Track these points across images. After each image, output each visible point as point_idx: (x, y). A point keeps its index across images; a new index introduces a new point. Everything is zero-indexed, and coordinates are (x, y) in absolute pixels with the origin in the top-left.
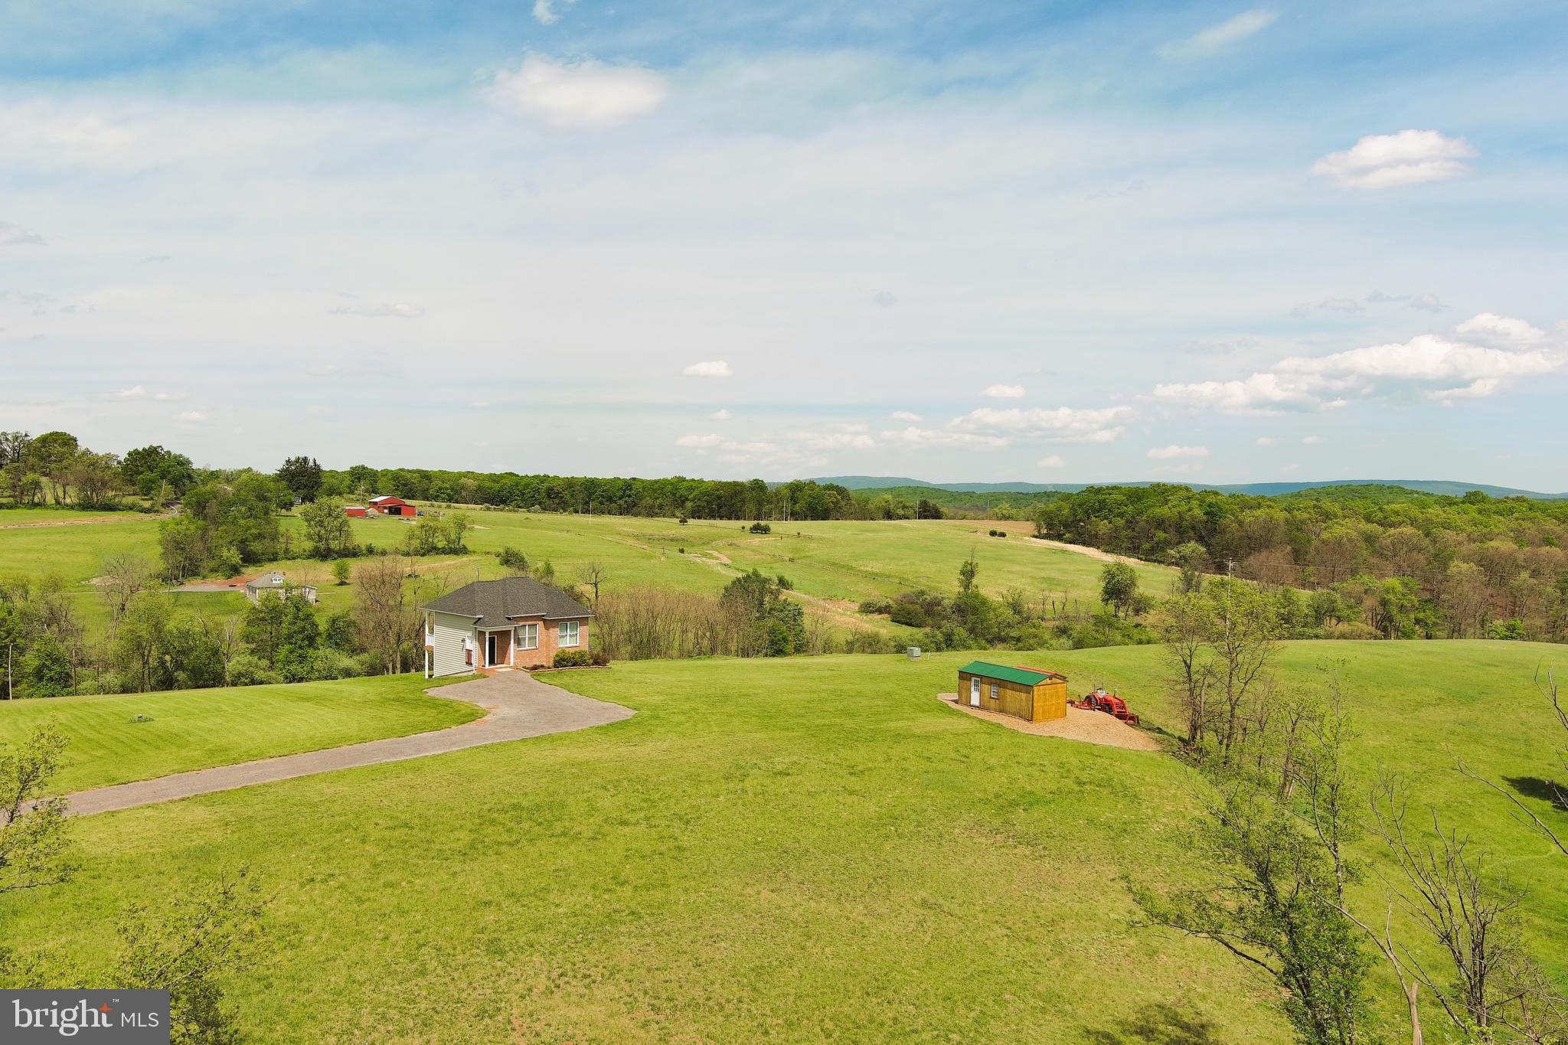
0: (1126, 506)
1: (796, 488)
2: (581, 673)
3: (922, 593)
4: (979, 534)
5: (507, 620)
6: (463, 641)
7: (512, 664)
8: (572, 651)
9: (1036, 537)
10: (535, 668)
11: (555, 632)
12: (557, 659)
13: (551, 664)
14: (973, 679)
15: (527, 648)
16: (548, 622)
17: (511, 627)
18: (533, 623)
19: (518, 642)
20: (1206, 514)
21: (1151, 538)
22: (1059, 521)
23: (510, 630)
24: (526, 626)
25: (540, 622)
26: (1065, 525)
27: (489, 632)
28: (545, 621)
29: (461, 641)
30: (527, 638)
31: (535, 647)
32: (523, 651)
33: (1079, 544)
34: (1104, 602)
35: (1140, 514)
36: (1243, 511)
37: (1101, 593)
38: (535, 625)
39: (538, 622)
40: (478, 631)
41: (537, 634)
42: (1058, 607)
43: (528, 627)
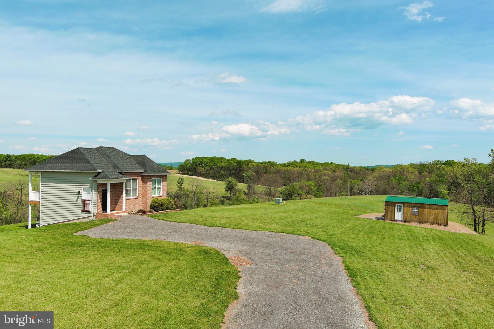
0: (209, 163)
5: (121, 175)
6: (79, 192)
7: (124, 210)
9: (179, 174)
10: (143, 212)
11: (150, 185)
13: (150, 209)
14: (396, 205)
15: (132, 197)
16: (144, 178)
17: (123, 181)
19: (127, 192)
20: (238, 165)
21: (219, 173)
22: (187, 168)
23: (123, 183)
24: (131, 180)
25: (139, 178)
26: (188, 170)
27: (111, 183)
28: (142, 177)
29: (77, 194)
30: (132, 190)
31: (136, 197)
32: (130, 200)
33: (194, 176)
34: (226, 192)
35: (215, 165)
36: (248, 164)
37: (225, 189)
38: (135, 179)
39: (138, 177)
40: (98, 183)
41: (137, 187)
42: (211, 194)
43: (132, 181)
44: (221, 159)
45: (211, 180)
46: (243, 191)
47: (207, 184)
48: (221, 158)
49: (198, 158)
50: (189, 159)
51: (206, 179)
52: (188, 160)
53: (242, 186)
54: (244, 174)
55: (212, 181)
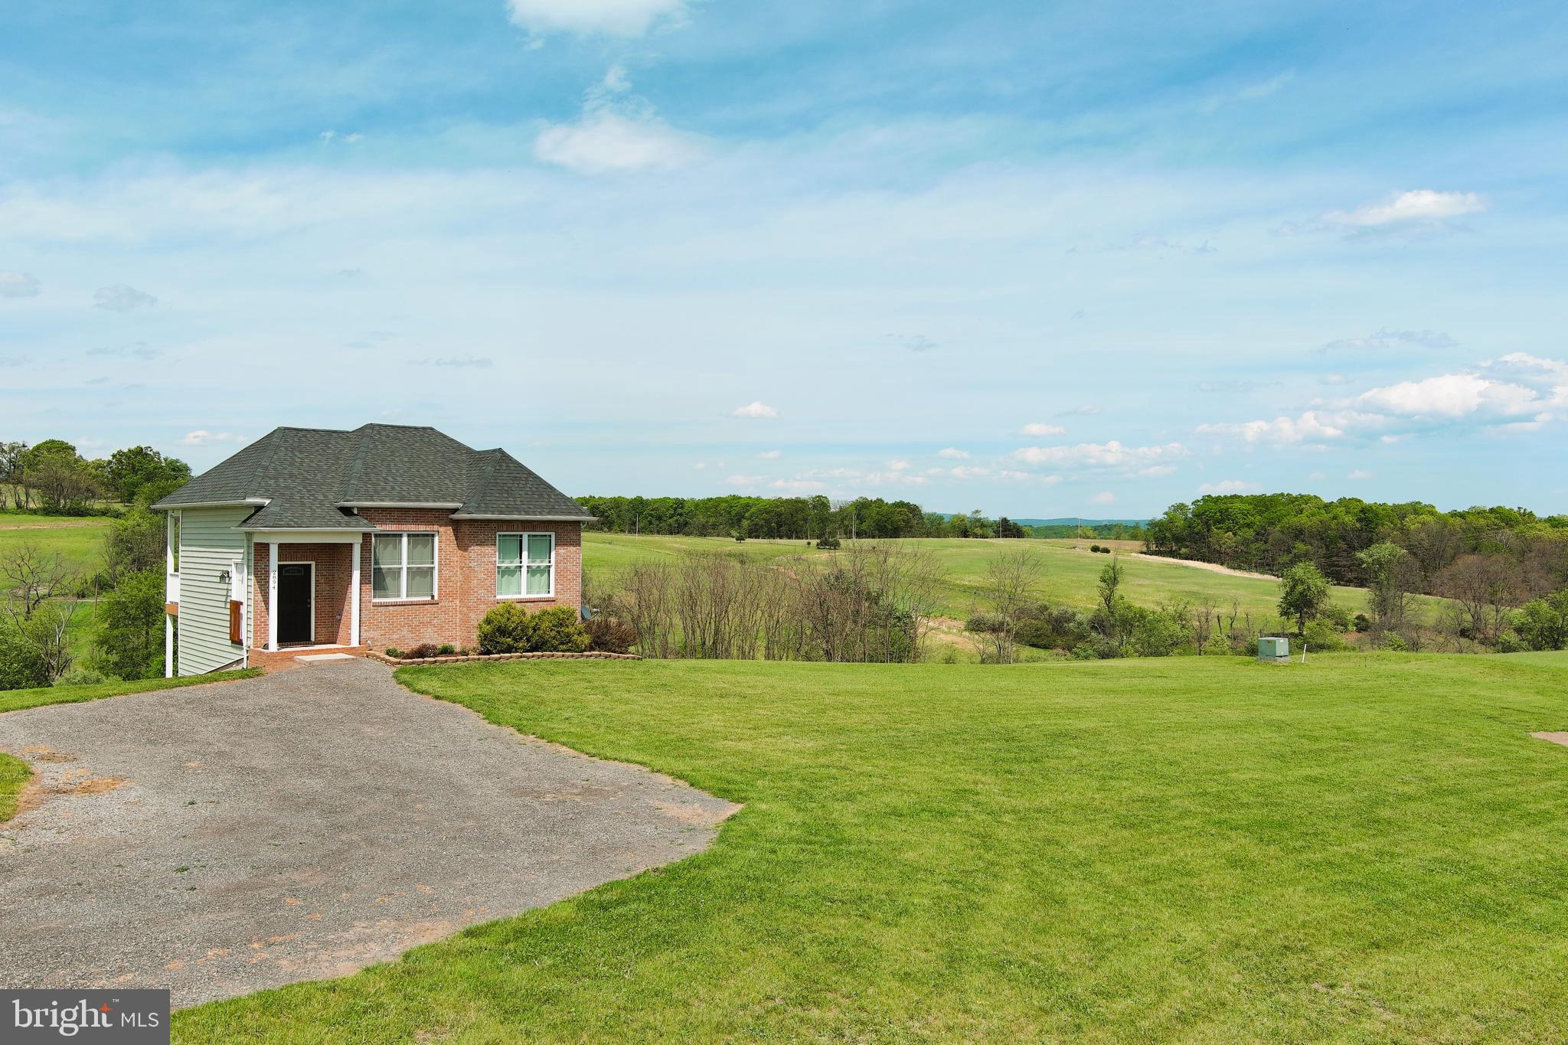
0: (1253, 516)
1: (862, 506)
2: (552, 668)
3: (1046, 608)
4: (1077, 549)
5: (339, 516)
6: (225, 577)
7: (355, 643)
8: (531, 610)
9: (1145, 553)
10: (421, 652)
11: (487, 556)
12: (487, 628)
13: (475, 643)
15: (404, 598)
16: (465, 529)
17: (349, 534)
18: (422, 528)
19: (377, 580)
20: (1360, 520)
21: (1289, 552)
22: (1173, 535)
23: (351, 544)
24: (401, 536)
25: (442, 529)
26: (1178, 539)
27: (281, 546)
28: (457, 525)
29: (218, 580)
30: (404, 573)
31: (429, 598)
32: (391, 608)
33: (1198, 560)
34: (1283, 617)
35: (1273, 524)
36: (1403, 517)
37: (1280, 606)
38: (427, 535)
39: (436, 527)
40: (256, 544)
41: (433, 563)
42: (1225, 623)
43: (405, 540)
44: (1298, 503)
45: (1256, 576)
46: (1358, 618)
47: (1227, 587)
48: (1302, 496)
49: (1213, 499)
50: (1183, 504)
51: (1238, 573)
52: (1181, 507)
53: (1352, 599)
54: (1361, 555)
55: (1259, 580)
